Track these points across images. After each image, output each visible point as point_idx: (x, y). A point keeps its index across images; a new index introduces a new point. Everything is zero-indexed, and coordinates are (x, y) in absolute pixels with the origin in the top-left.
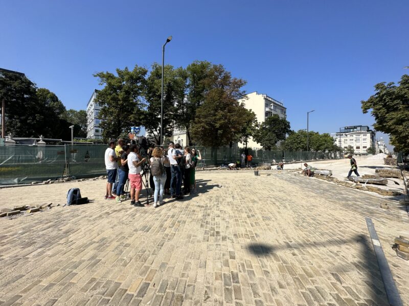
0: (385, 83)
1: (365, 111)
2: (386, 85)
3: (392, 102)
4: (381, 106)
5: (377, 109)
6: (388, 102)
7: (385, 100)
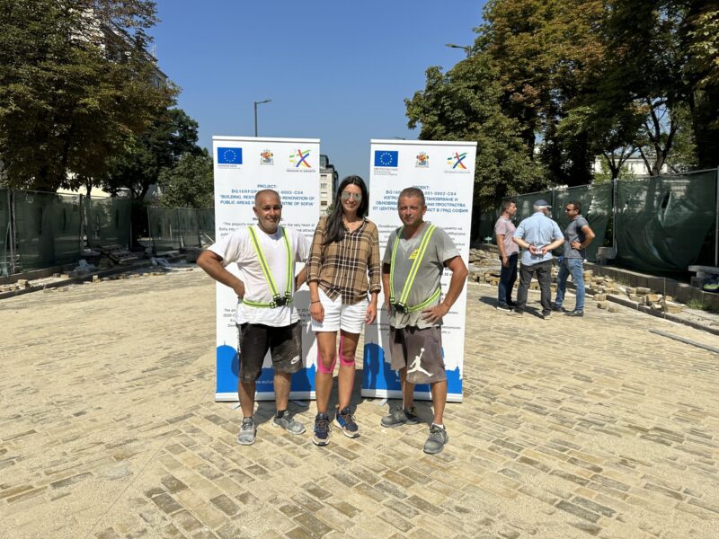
0: (441, 68)
1: (411, 125)
2: (443, 73)
3: (452, 112)
4: (436, 118)
5: (430, 123)
6: (448, 110)
7: (443, 106)
